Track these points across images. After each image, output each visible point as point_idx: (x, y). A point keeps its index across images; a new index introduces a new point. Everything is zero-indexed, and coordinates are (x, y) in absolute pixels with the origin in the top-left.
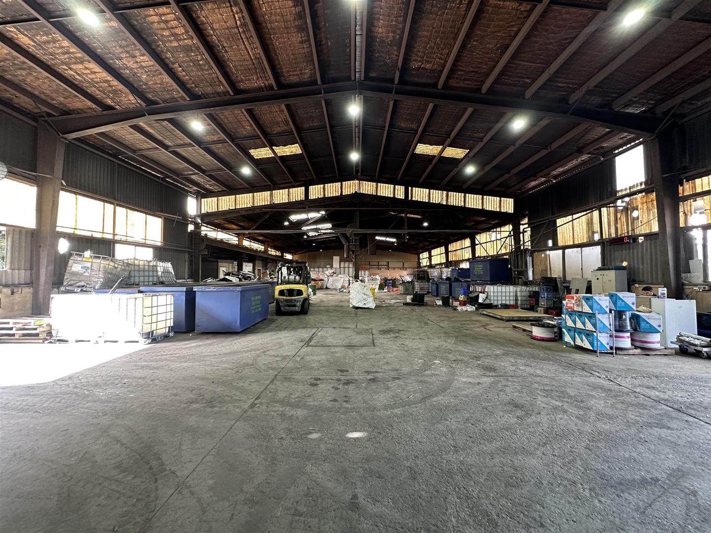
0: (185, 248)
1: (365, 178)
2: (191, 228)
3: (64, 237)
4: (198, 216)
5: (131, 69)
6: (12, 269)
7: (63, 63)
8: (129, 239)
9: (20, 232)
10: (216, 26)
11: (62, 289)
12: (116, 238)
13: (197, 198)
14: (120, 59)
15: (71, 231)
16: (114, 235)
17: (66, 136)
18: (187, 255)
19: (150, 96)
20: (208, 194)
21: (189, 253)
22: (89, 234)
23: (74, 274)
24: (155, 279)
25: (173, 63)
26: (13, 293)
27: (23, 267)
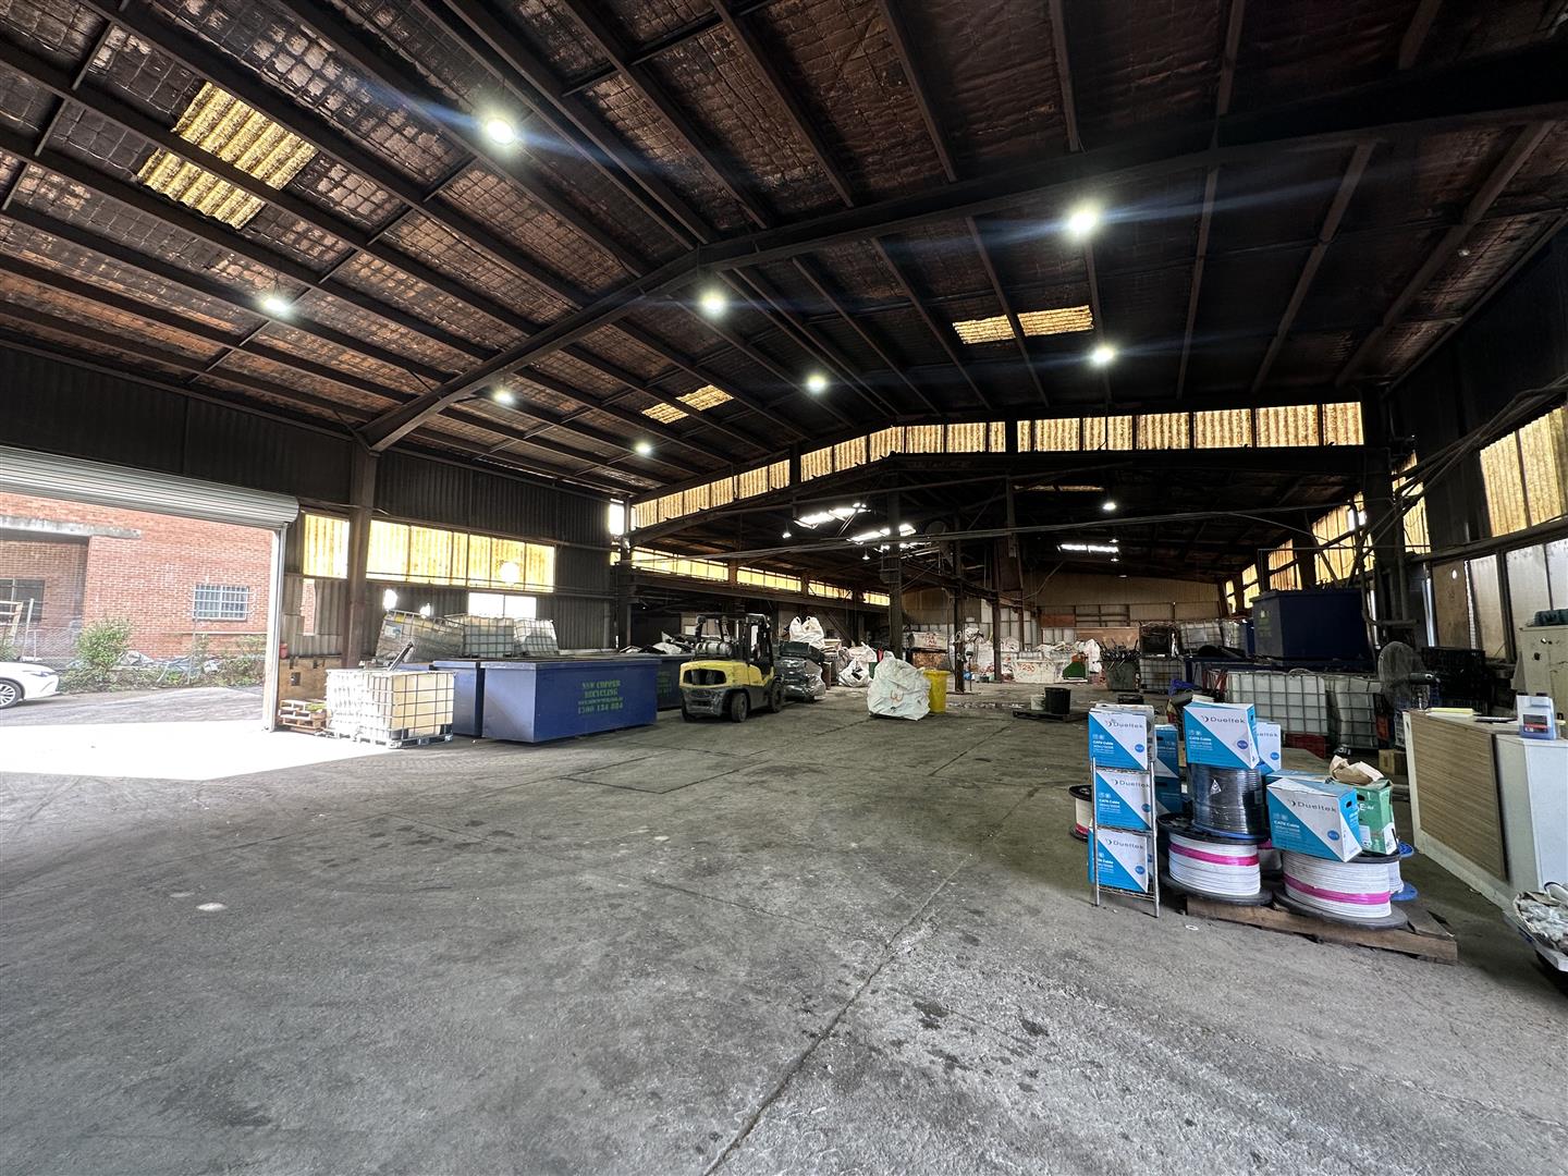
0: (604, 594)
1: (914, 417)
2: (615, 558)
3: (392, 588)
4: (624, 536)
5: (395, 342)
6: (320, 634)
7: (332, 358)
8: (494, 585)
9: (332, 584)
10: (434, 251)
11: (373, 661)
12: (471, 584)
13: (624, 505)
14: (374, 334)
15: (403, 579)
16: (467, 579)
17: (374, 448)
18: (606, 606)
19: (442, 368)
20: (641, 495)
21: (611, 602)
22: (425, 581)
23: (387, 640)
24: (509, 648)
25: (432, 318)
26: (316, 666)
27: (334, 630)
